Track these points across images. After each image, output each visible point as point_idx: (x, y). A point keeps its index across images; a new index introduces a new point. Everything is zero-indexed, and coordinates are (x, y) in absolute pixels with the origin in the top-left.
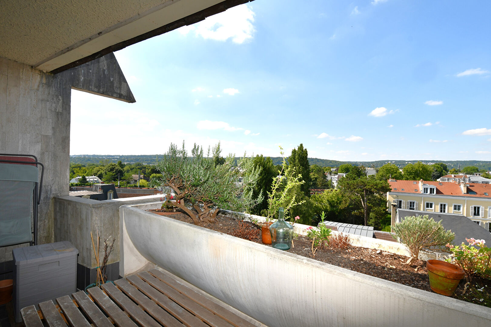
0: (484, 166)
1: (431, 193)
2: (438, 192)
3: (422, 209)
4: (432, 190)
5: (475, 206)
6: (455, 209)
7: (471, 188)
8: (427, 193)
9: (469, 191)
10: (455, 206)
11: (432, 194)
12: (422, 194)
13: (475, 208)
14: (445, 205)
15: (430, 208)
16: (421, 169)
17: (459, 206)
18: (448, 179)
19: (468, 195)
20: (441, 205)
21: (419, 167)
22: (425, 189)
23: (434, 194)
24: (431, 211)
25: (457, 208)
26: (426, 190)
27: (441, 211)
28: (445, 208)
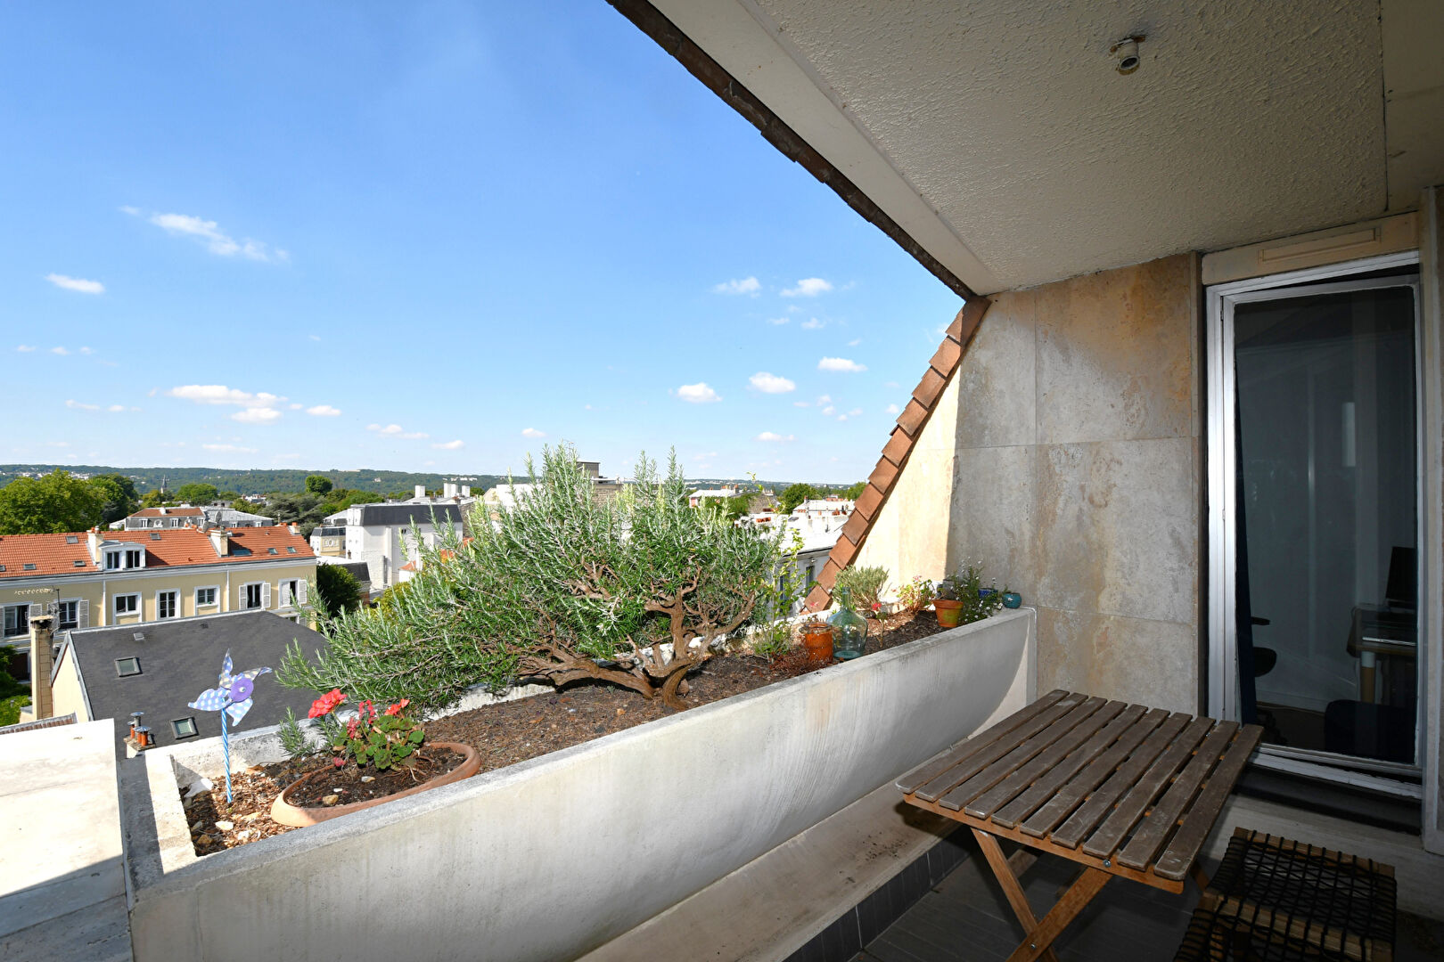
0: (226, 483)
1: (129, 565)
2: (152, 561)
3: (103, 621)
4: (132, 558)
5: (250, 584)
6: (201, 600)
7: (236, 540)
8: (117, 566)
9: (233, 548)
10: (201, 593)
11: (135, 568)
12: (102, 572)
13: (250, 588)
14: (172, 596)
15: (128, 613)
16: (67, 495)
17: (211, 592)
18: (149, 521)
19: (233, 559)
20: (163, 597)
21: (58, 489)
22: (109, 555)
23: (140, 568)
24: (133, 621)
25: (206, 596)
26: (113, 559)
27: (163, 614)
28: (172, 604)
